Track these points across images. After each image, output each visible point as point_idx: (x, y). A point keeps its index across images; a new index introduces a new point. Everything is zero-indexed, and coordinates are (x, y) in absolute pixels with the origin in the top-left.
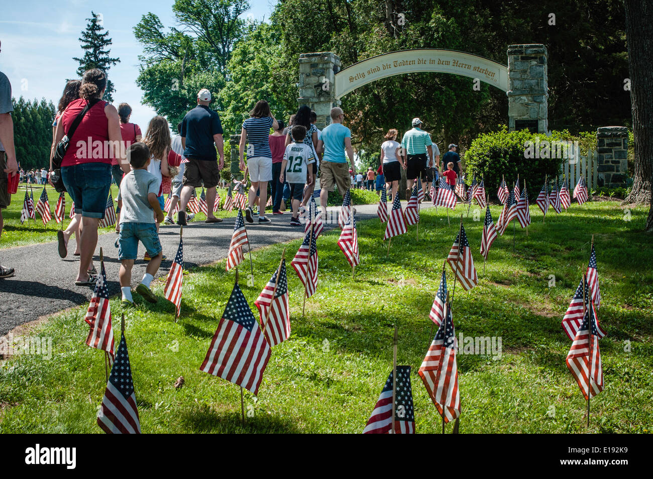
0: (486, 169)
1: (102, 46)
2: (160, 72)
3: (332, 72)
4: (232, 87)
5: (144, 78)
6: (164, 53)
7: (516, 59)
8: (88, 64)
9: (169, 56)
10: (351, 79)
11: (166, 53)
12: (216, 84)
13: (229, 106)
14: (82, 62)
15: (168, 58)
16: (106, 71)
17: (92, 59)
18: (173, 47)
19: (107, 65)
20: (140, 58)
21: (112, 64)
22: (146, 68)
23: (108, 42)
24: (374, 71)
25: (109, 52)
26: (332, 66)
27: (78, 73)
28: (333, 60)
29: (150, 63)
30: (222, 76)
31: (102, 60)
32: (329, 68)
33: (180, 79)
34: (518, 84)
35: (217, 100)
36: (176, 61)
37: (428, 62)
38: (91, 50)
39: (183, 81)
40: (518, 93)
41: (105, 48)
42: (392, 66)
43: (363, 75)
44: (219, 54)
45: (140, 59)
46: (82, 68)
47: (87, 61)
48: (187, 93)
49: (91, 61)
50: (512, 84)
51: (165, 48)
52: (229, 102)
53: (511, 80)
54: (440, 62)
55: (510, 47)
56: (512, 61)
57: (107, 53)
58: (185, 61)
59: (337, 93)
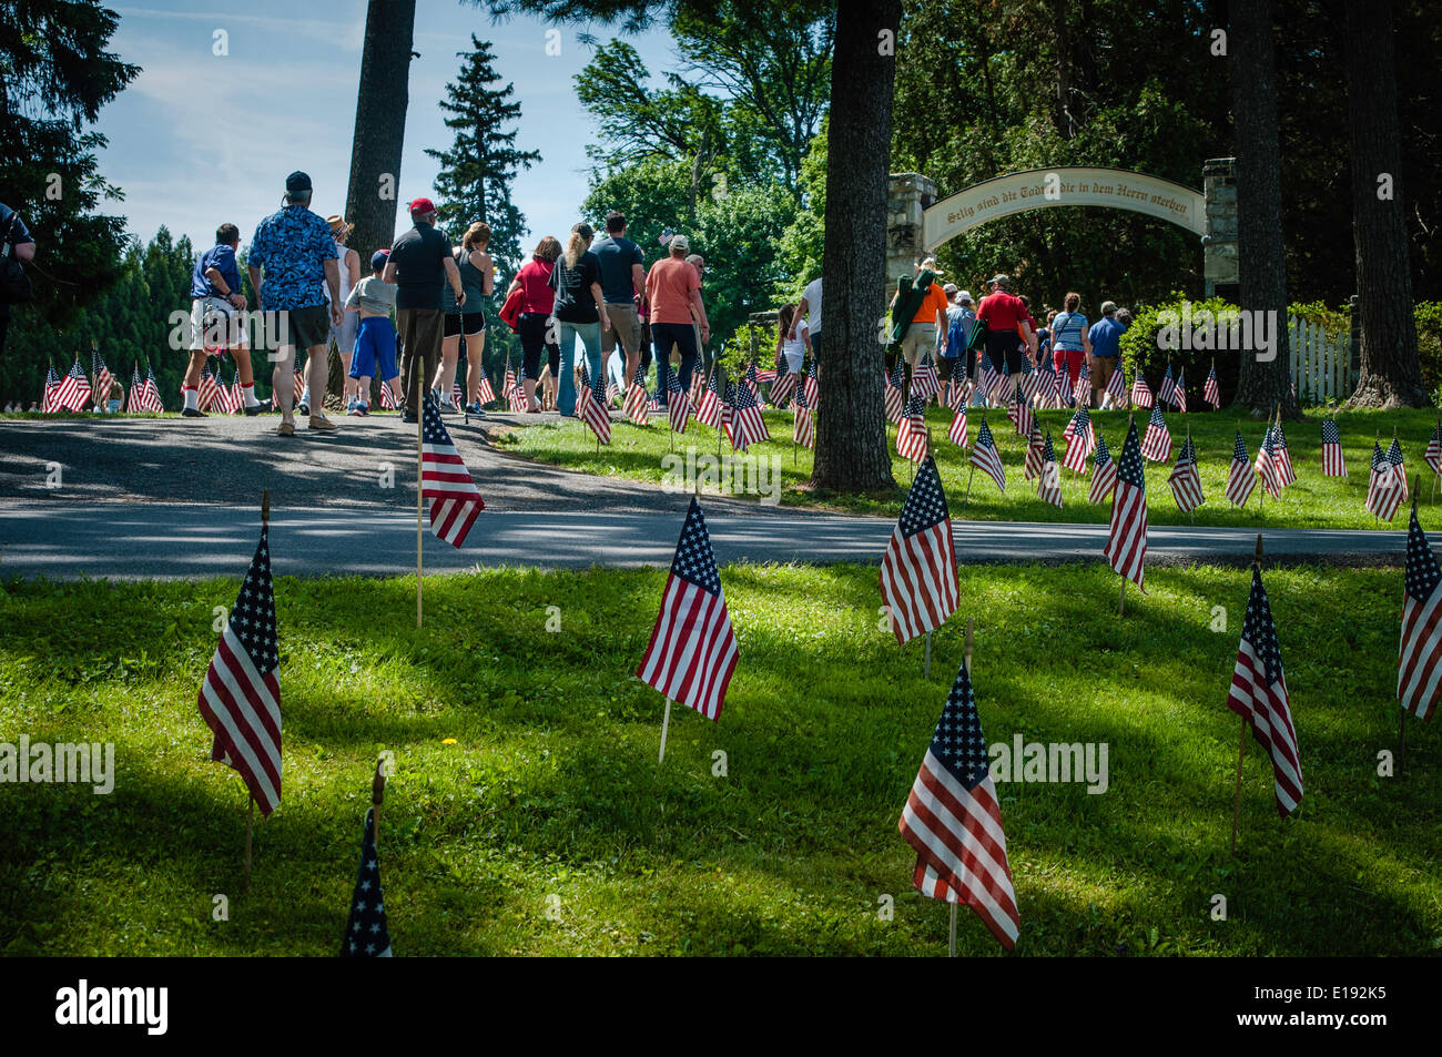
0: (1147, 362)
1: (497, 120)
2: (640, 186)
3: (918, 206)
4: (808, 223)
5: (600, 202)
6: (649, 138)
7: (1218, 184)
8: (462, 166)
9: (661, 147)
10: (951, 218)
11: (654, 139)
12: (775, 215)
13: (802, 269)
14: (446, 160)
15: (660, 152)
16: (507, 182)
17: (473, 153)
18: (671, 124)
19: (509, 168)
20: (591, 151)
21: (520, 167)
22: (604, 175)
23: (512, 111)
24: (989, 204)
25: (514, 134)
26: (918, 196)
27: (438, 188)
28: (920, 187)
29: (616, 163)
30: (792, 198)
31: (497, 155)
32: (913, 200)
33: (690, 202)
34: (1220, 225)
35: (777, 255)
36: (679, 158)
37: (1077, 189)
38: (470, 132)
39: (696, 210)
40: (1220, 239)
41: (505, 126)
42: (1018, 196)
43: (971, 212)
44: (786, 141)
45: (590, 154)
46: (447, 175)
47: (460, 158)
48: (705, 239)
49: (470, 158)
50: (1210, 225)
51: (653, 127)
52: (802, 259)
53: (1209, 219)
54: (1097, 189)
55: (1208, 163)
56: (1211, 186)
57: (510, 137)
58: (702, 159)
59: (927, 242)
